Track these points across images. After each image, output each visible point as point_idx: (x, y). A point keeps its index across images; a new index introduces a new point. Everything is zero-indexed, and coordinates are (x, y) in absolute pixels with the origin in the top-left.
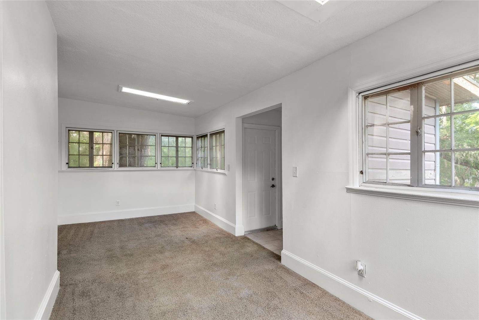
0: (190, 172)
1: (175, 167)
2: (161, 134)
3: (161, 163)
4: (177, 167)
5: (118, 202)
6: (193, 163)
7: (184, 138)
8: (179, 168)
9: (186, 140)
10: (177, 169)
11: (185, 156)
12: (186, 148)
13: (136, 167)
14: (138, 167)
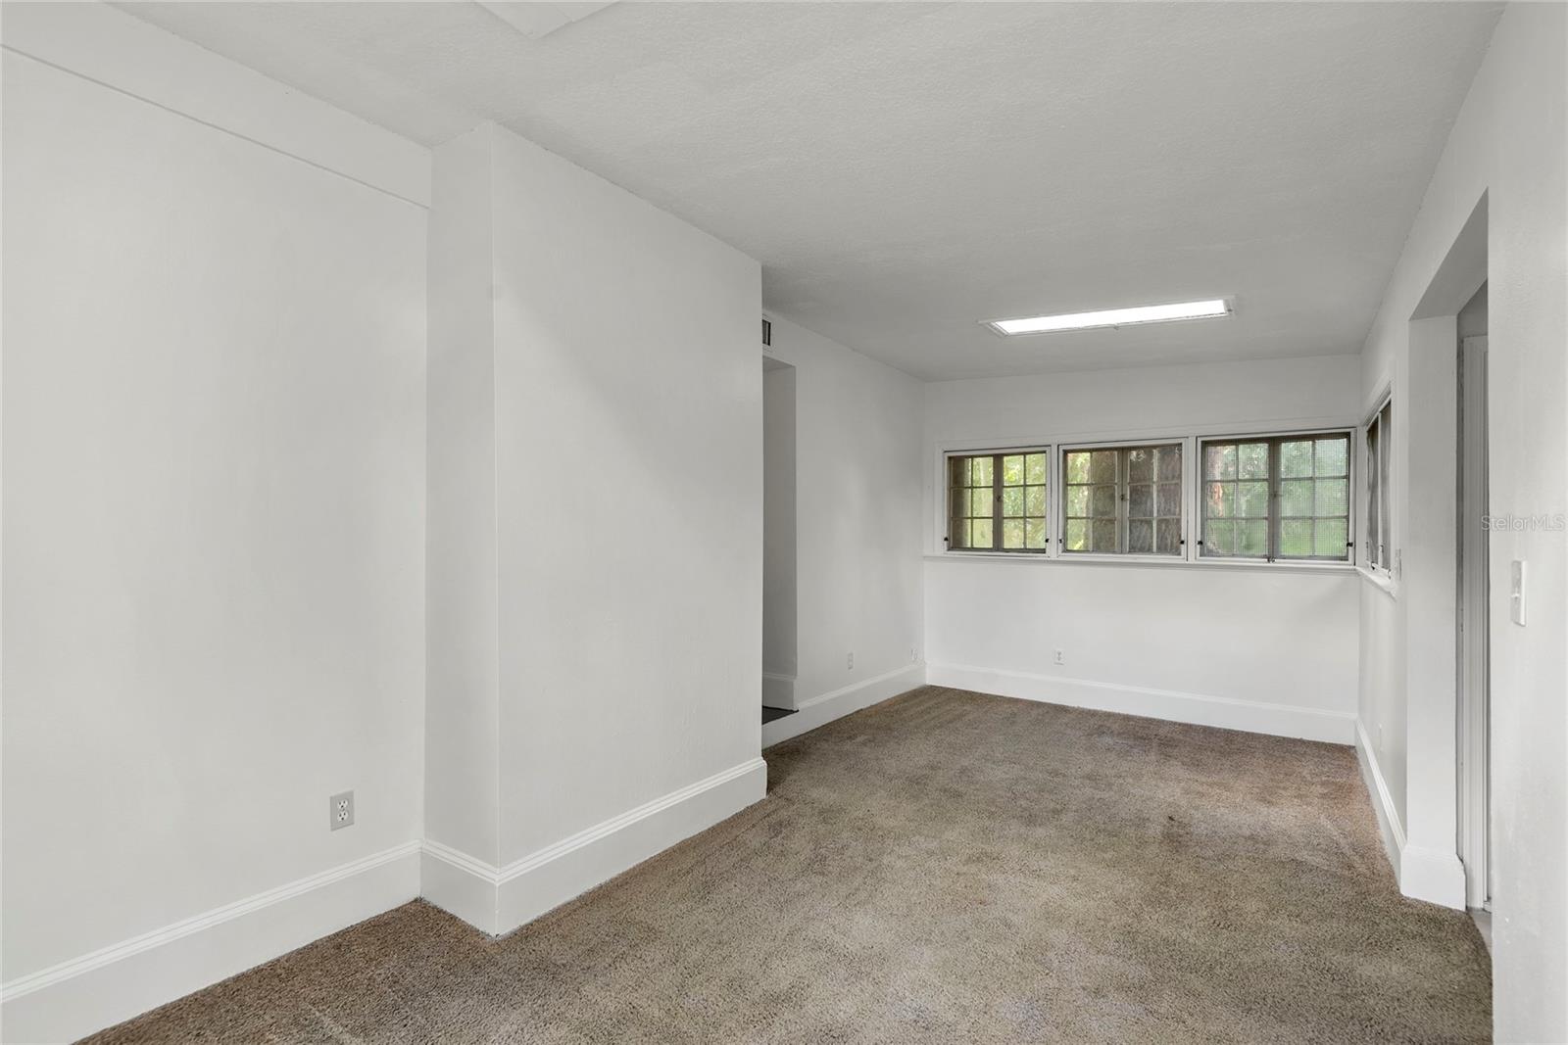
0: (1333, 580)
1: (1264, 557)
2: (1200, 440)
3: (1200, 543)
4: (1270, 558)
5: (1059, 654)
6: (1349, 544)
7: (1307, 444)
8: (1279, 563)
9: (1317, 446)
10: (1271, 564)
11: (1309, 514)
12: (1318, 484)
13: (1114, 552)
14: (1122, 553)
